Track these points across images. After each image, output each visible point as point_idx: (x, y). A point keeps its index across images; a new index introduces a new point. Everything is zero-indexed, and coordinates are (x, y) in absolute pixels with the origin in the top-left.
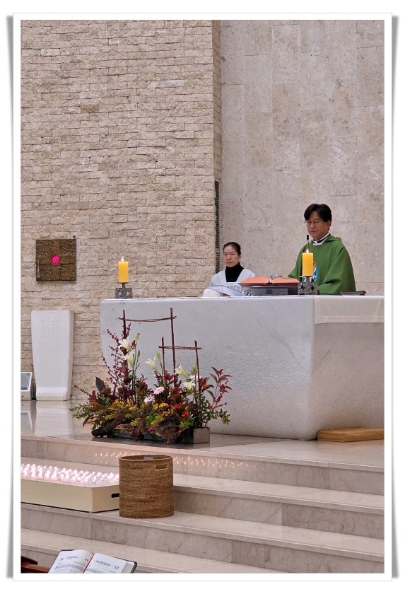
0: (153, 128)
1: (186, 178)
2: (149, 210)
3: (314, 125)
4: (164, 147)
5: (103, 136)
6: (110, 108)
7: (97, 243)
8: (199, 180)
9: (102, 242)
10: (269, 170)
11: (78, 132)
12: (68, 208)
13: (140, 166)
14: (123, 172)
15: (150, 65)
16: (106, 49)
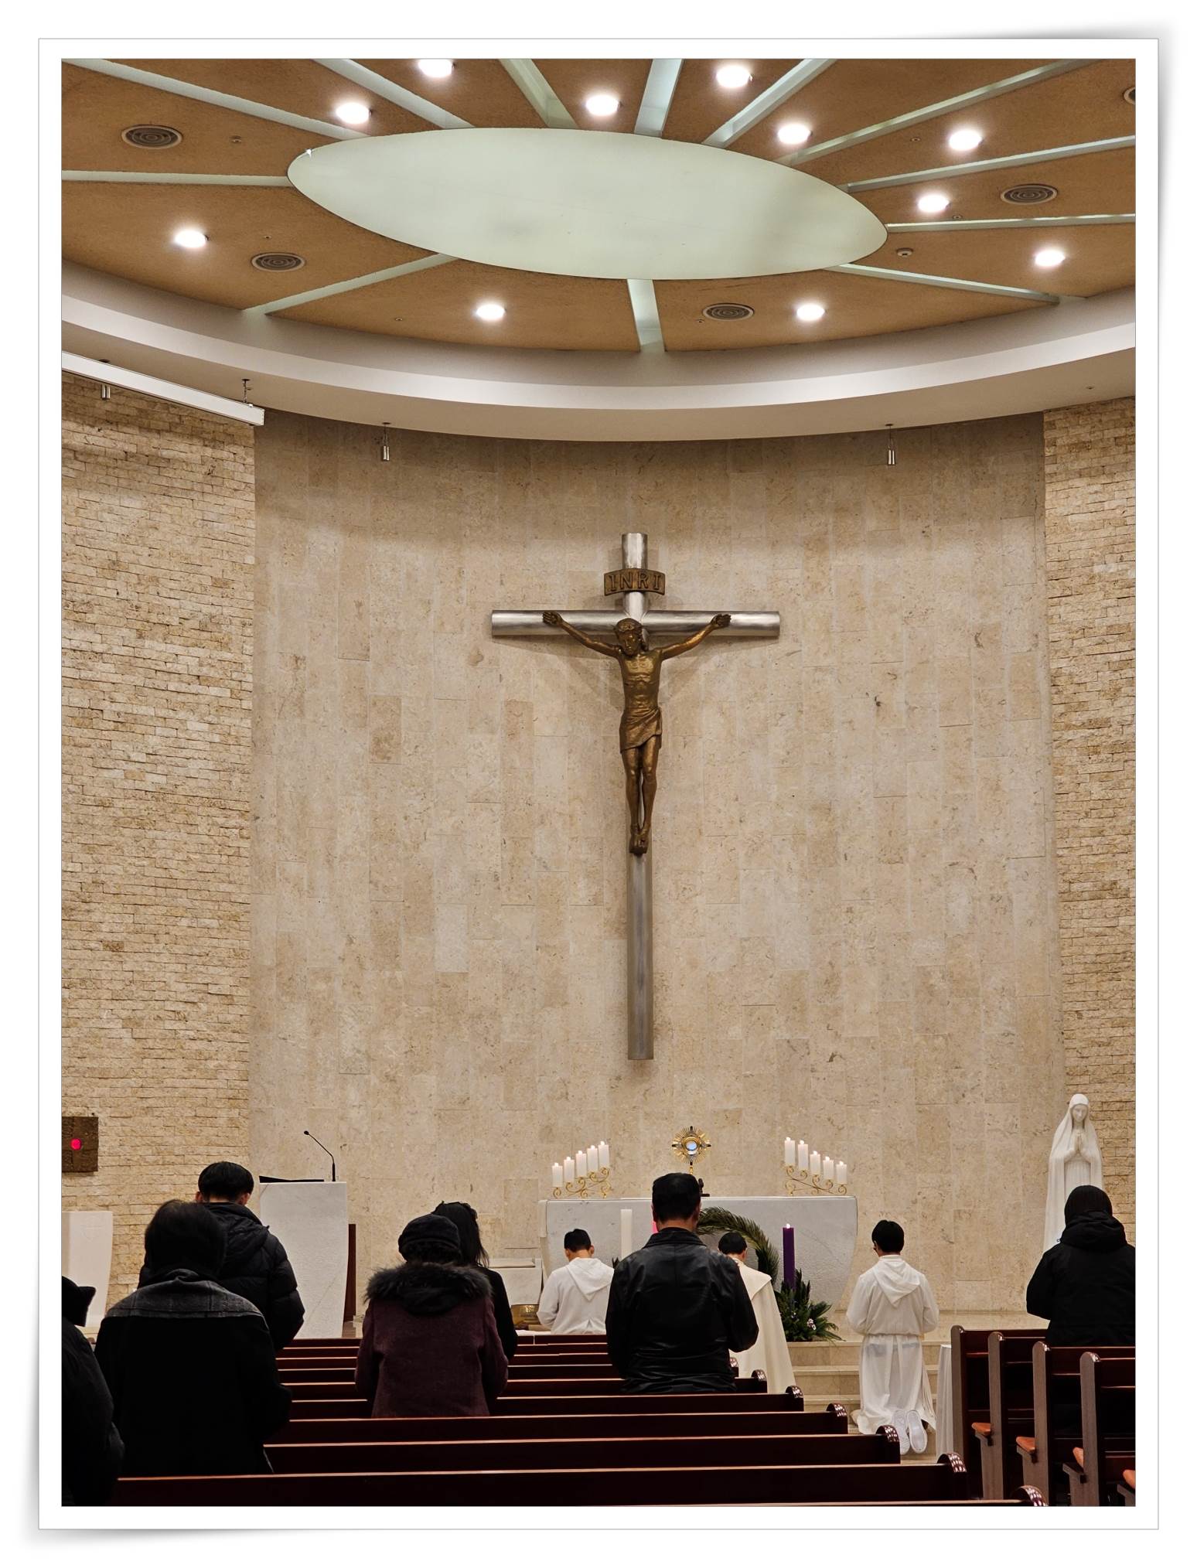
0: (184, 978)
1: (220, 1044)
2: (178, 1083)
3: (321, 986)
4: (194, 1003)
5: (128, 983)
6: (137, 947)
7: (119, 1124)
8: (234, 1049)
9: (124, 1121)
10: (271, 1038)
11: (99, 975)
12: (87, 1075)
13: (168, 1025)
14: (149, 1032)
15: (181, 897)
16: (133, 870)
